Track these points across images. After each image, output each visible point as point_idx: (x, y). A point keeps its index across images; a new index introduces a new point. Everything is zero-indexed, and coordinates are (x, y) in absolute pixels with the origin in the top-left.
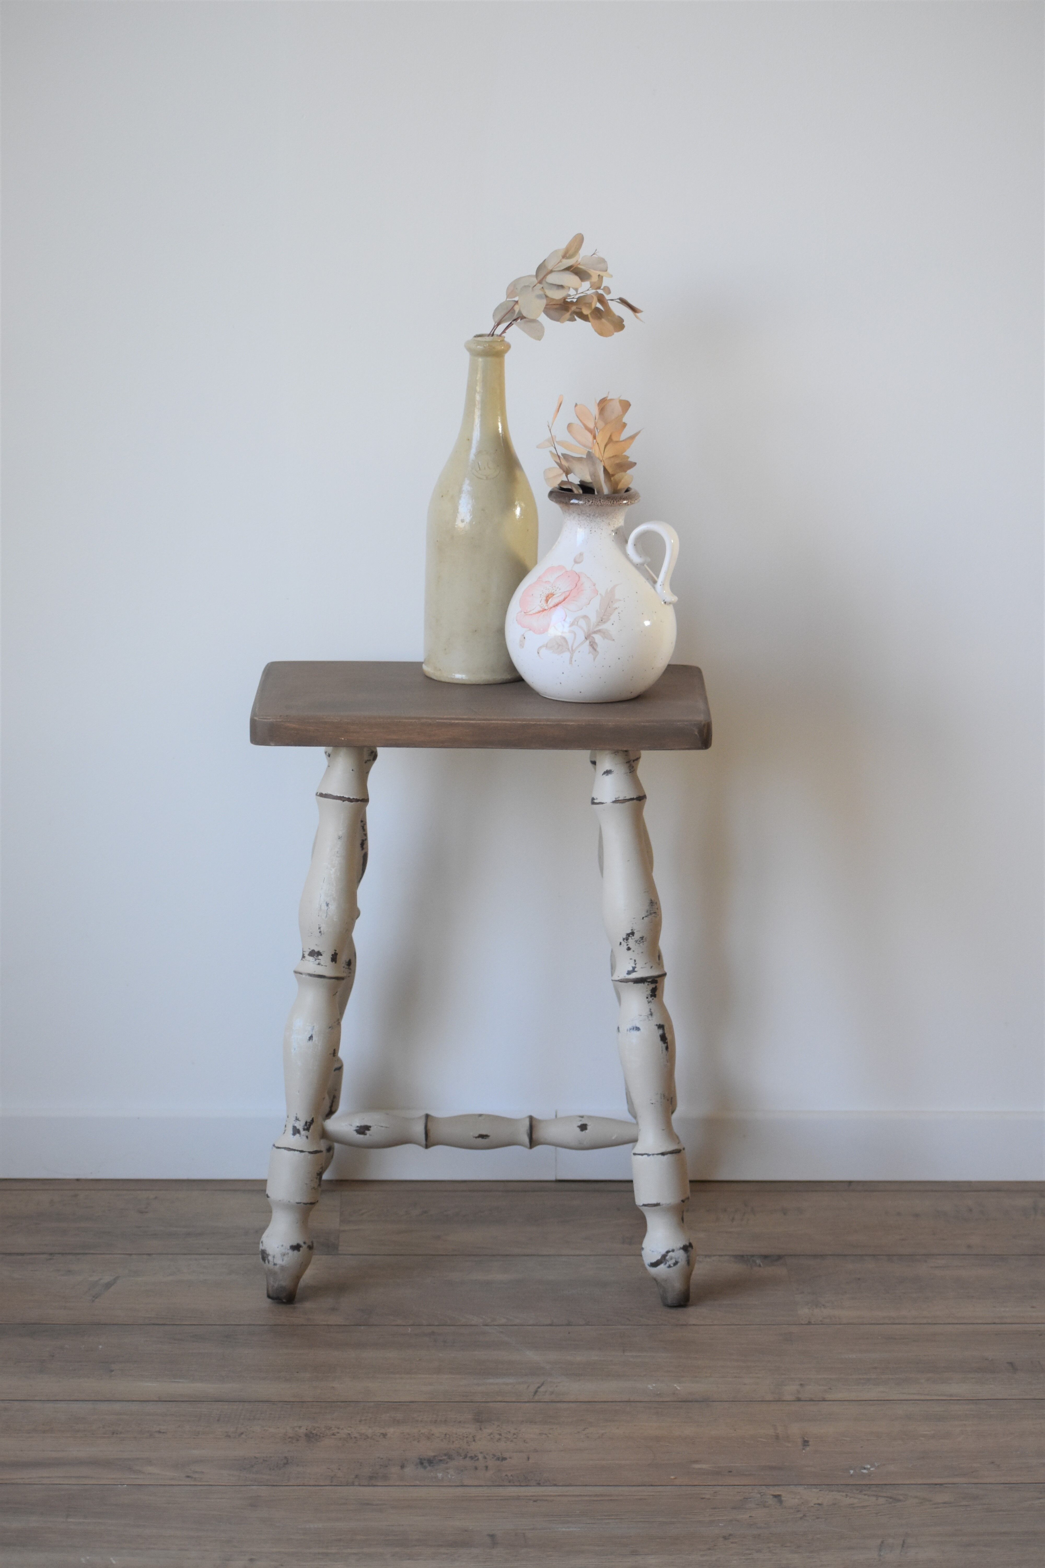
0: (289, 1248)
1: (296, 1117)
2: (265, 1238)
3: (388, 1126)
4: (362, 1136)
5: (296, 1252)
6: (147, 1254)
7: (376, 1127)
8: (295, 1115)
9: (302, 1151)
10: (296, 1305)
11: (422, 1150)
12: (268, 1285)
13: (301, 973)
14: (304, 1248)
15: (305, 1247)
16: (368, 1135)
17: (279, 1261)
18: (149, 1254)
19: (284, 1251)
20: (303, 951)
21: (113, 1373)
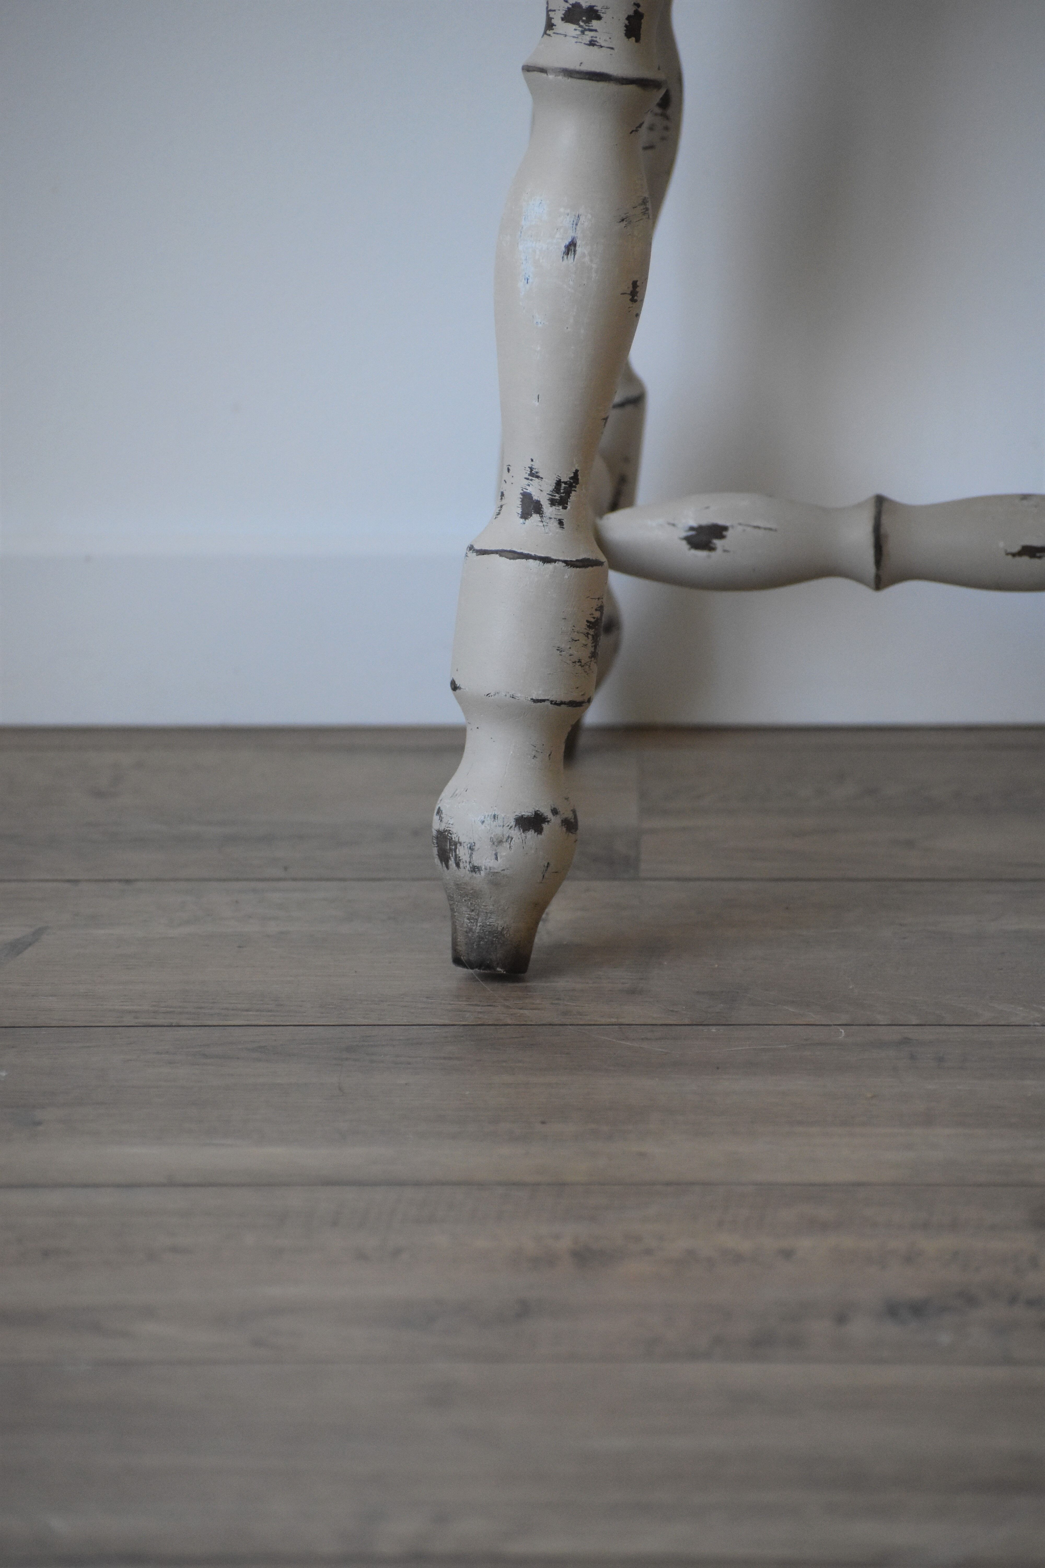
0: (513, 823)
1: (531, 469)
2: (445, 801)
3: (773, 526)
4: (702, 554)
5: (531, 834)
6: (120, 881)
7: (740, 528)
8: (529, 464)
9: (546, 560)
10: (528, 984)
11: (865, 592)
12: (454, 931)
13: (543, 70)
14: (552, 827)
15: (555, 821)
16: (719, 551)
17: (485, 860)
18: (128, 881)
19: (499, 831)
20: (548, 11)
21: (40, 1128)
